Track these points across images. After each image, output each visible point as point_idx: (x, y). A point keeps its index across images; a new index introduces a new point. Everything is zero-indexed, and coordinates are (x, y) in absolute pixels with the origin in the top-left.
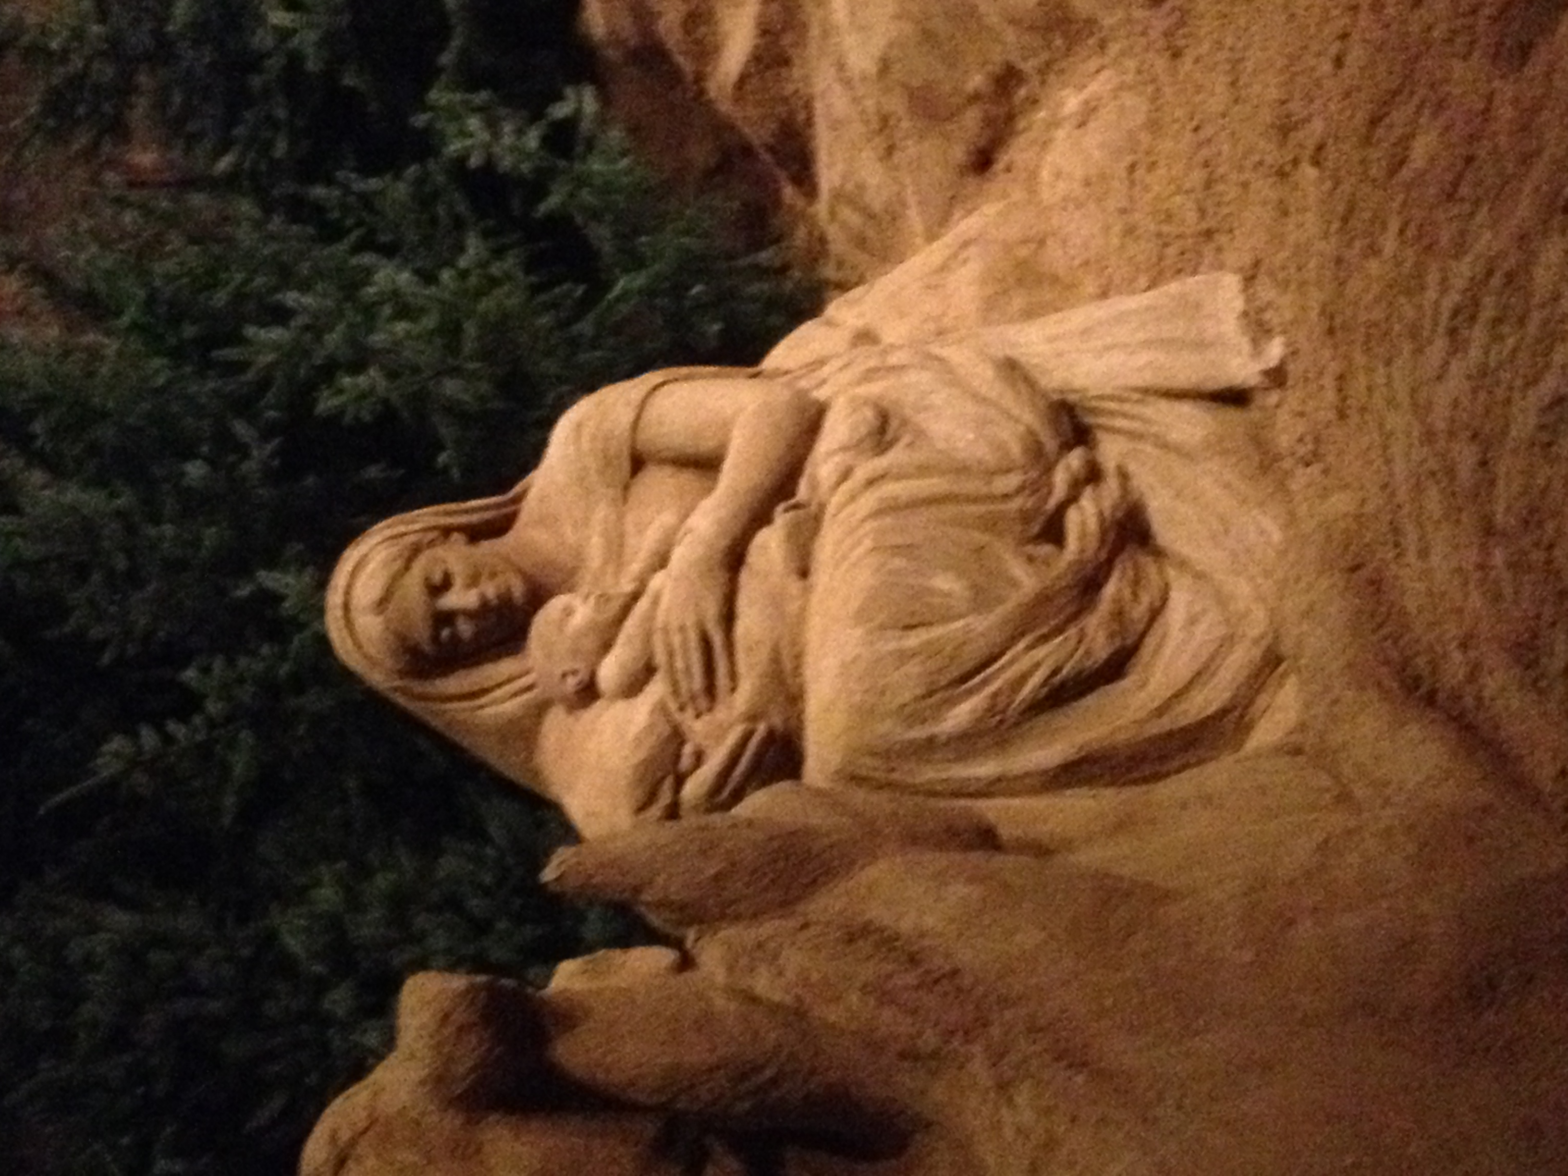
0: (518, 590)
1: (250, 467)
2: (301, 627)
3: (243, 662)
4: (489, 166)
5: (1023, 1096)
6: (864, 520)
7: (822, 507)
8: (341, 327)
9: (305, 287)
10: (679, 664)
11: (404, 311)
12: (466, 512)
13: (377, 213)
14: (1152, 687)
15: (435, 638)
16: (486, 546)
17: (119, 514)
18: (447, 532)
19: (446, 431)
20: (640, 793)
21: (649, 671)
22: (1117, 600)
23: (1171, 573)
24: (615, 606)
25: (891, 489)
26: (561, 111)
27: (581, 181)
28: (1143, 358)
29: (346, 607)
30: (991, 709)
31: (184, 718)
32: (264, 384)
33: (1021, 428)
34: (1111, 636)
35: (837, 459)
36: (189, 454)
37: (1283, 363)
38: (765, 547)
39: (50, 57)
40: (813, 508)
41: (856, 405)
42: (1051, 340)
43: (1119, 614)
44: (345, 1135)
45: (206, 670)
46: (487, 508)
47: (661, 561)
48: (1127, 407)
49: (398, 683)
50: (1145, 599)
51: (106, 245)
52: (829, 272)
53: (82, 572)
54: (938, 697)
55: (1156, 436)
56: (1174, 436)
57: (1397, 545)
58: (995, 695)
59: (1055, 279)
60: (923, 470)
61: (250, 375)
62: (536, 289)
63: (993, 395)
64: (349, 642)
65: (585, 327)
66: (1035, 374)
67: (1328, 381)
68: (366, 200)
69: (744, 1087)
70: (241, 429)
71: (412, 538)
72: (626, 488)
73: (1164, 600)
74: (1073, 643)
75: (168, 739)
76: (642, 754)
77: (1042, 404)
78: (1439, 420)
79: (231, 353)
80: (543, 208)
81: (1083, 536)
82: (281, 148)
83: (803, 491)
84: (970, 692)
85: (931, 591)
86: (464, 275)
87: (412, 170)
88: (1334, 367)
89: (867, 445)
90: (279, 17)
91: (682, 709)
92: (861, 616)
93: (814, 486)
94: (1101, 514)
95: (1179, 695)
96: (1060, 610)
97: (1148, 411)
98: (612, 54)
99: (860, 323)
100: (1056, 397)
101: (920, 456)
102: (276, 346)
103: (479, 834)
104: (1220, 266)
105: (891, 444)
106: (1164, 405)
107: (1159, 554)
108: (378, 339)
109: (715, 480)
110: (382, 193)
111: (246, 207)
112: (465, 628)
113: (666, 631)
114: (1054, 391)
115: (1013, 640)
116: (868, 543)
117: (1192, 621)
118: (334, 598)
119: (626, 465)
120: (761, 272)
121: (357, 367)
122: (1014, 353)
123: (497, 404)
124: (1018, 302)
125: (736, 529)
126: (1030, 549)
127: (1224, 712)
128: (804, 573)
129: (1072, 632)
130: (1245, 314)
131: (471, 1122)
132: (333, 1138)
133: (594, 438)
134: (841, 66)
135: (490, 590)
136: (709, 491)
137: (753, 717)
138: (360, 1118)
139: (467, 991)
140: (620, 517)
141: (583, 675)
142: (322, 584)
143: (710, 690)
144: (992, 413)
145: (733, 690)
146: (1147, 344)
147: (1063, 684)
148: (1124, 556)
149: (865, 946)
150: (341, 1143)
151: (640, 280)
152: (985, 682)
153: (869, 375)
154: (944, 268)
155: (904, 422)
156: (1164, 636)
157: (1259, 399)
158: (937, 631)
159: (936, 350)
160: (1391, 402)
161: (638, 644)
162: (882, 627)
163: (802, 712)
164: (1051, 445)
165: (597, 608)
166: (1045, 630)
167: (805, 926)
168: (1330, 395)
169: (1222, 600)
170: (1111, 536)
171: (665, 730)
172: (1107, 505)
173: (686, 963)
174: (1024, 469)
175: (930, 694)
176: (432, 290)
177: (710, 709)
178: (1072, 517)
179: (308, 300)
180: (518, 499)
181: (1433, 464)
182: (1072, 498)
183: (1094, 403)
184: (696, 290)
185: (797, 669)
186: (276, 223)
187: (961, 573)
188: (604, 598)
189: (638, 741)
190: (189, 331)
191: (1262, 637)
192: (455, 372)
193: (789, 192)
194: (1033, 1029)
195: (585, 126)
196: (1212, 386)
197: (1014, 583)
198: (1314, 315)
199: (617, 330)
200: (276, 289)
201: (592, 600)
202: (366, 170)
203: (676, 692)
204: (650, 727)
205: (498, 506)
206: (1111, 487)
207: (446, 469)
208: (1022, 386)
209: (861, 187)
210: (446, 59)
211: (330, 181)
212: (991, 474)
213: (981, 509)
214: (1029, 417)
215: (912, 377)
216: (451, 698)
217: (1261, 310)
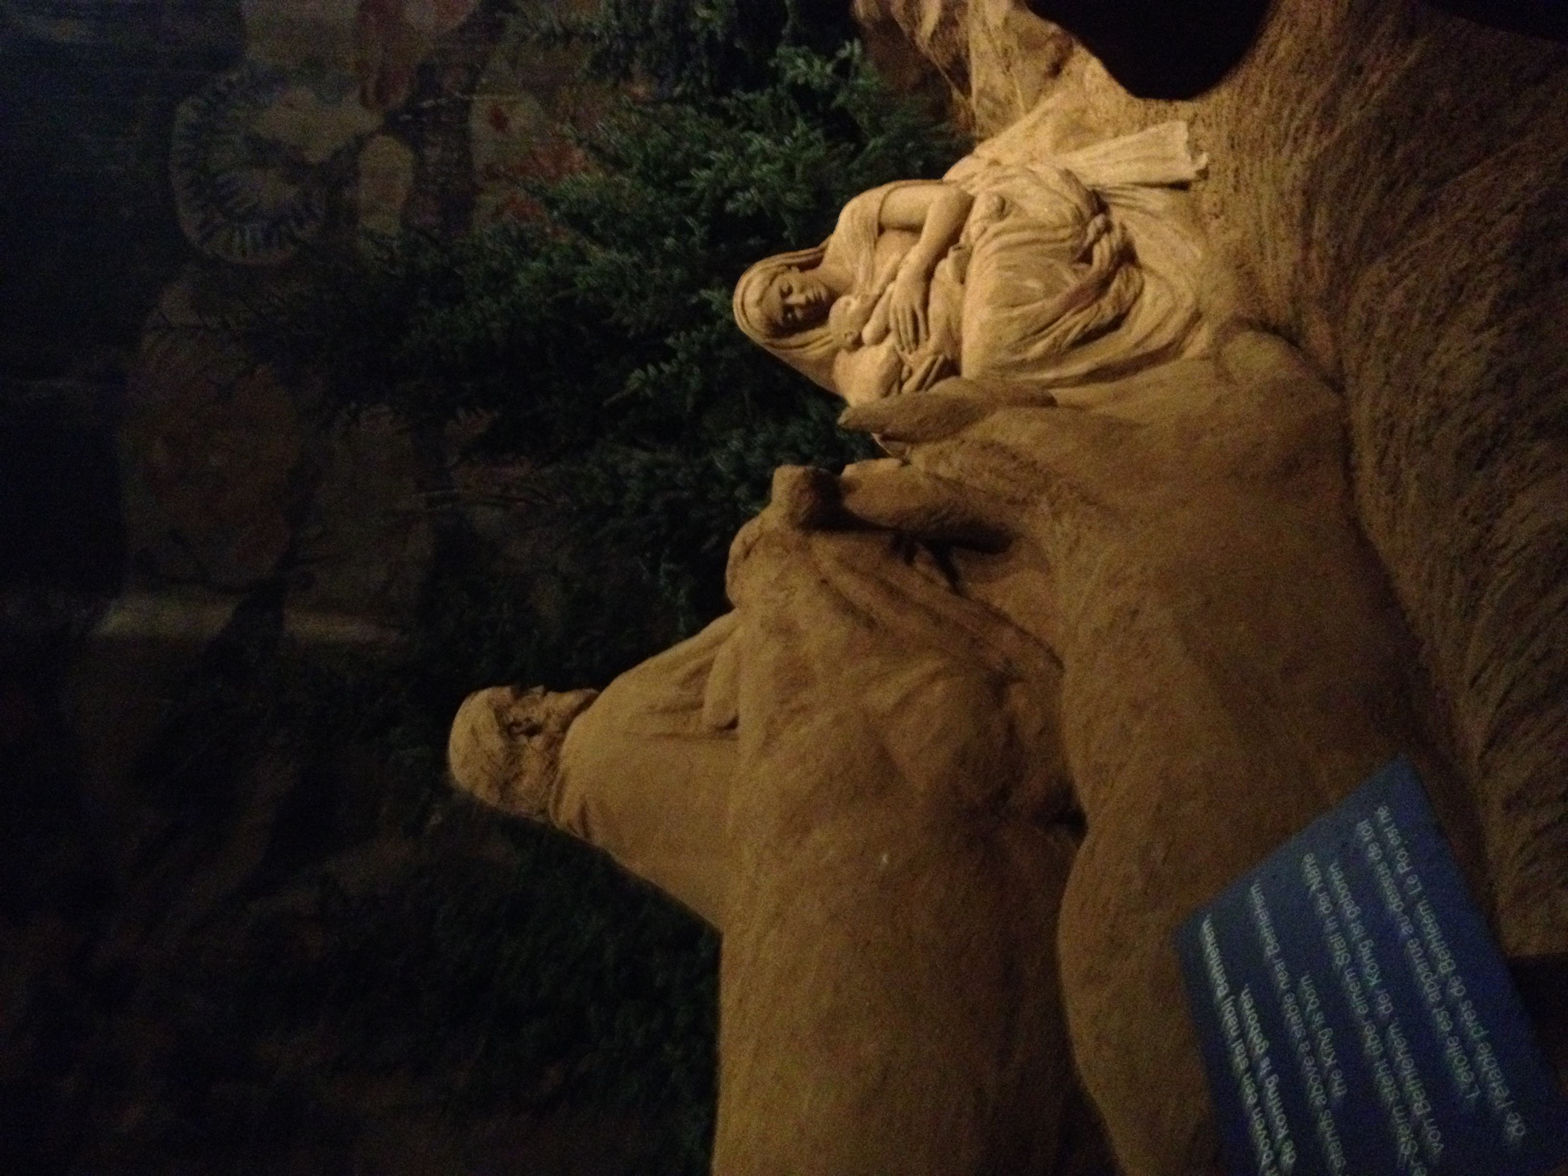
0: (824, 294)
1: (696, 239)
2: (720, 317)
3: (694, 334)
4: (807, 85)
5: (1066, 519)
6: (992, 254)
7: (972, 248)
8: (736, 169)
9: (719, 149)
10: (901, 327)
11: (767, 160)
12: (798, 257)
13: (752, 111)
14: (1133, 334)
15: (785, 318)
16: (809, 273)
17: (635, 265)
18: (789, 267)
19: (788, 219)
20: (882, 391)
21: (887, 331)
22: (1118, 292)
23: (1146, 277)
24: (869, 302)
25: (1005, 238)
26: (843, 54)
27: (852, 90)
28: (1136, 167)
29: (743, 305)
30: (1053, 346)
31: (668, 362)
32: (701, 199)
33: (1072, 205)
34: (1114, 308)
35: (979, 224)
36: (665, 234)
37: (1207, 166)
38: (944, 269)
39: (593, 38)
40: (968, 248)
41: (990, 196)
42: (1087, 160)
43: (1119, 296)
44: (749, 540)
45: (678, 338)
46: (810, 254)
47: (893, 278)
48: (1125, 193)
49: (768, 340)
50: (1132, 290)
51: (624, 131)
52: (977, 133)
53: (617, 294)
54: (1028, 339)
55: (1140, 207)
56: (1150, 207)
57: (1262, 254)
58: (1055, 339)
59: (1091, 130)
60: (1022, 228)
61: (694, 195)
62: (830, 148)
63: (1058, 189)
64: (744, 321)
65: (855, 165)
66: (1080, 178)
67: (1230, 174)
68: (747, 104)
69: (933, 519)
70: (690, 221)
71: (774, 269)
72: (876, 243)
73: (1142, 289)
74: (1094, 313)
75: (661, 371)
76: (884, 371)
77: (1084, 193)
78: (1287, 186)
79: (683, 184)
80: (834, 105)
81: (1101, 261)
82: (705, 81)
83: (962, 240)
84: (1044, 337)
85: (1027, 288)
86: (795, 139)
87: (770, 90)
88: (1233, 166)
89: (995, 215)
90: (703, 13)
91: (903, 349)
92: (990, 301)
93: (968, 237)
94: (1111, 247)
95: (1148, 337)
96: (1088, 296)
97: (1137, 195)
98: (868, 25)
99: (992, 156)
100: (1089, 189)
101: (1019, 222)
102: (707, 180)
103: (806, 416)
104: (1177, 118)
105: (1007, 215)
106: (1146, 191)
107: (1139, 267)
108: (755, 173)
109: (919, 237)
110: (755, 101)
111: (690, 110)
112: (799, 314)
113: (895, 312)
114: (1089, 186)
115: (1066, 310)
116: (994, 265)
117: (1156, 299)
118: (737, 300)
119: (876, 232)
120: (941, 134)
121: (745, 188)
122: (1069, 167)
123: (812, 206)
124: (1072, 141)
125: (929, 260)
126: (1075, 266)
127: (1170, 345)
128: (962, 281)
129: (1095, 306)
130: (1188, 142)
131: (808, 535)
132: (744, 542)
133: (860, 218)
134: (984, 23)
135: (810, 295)
136: (915, 243)
137: (937, 353)
138: (757, 532)
139: (804, 474)
140: (873, 257)
141: (856, 334)
142: (730, 296)
143: (916, 341)
144: (1056, 197)
145: (927, 340)
146: (1137, 160)
147: (1090, 331)
148: (1122, 269)
149: (990, 452)
150: (748, 544)
151: (880, 141)
152: (1051, 332)
153: (996, 181)
154: (1035, 126)
155: (1013, 204)
156: (1142, 306)
157: (1194, 186)
158: (1027, 308)
159: (1030, 167)
160: (1262, 179)
161: (881, 320)
162: (1001, 306)
163: (961, 349)
164: (1087, 212)
165: (862, 302)
166: (1081, 305)
167: (963, 442)
168: (1231, 179)
169: (1171, 289)
170: (1116, 259)
171: (894, 359)
172: (1114, 243)
173: (906, 463)
174: (1073, 225)
175: (1024, 338)
176: (781, 149)
177: (916, 349)
178: (1097, 252)
179: (721, 155)
180: (823, 250)
181: (1283, 211)
182: (1097, 240)
183: (1111, 191)
184: (909, 145)
185: (959, 329)
186: (705, 117)
187: (1038, 277)
188: (865, 297)
189: (881, 367)
190: (665, 173)
191: (1191, 307)
192: (792, 189)
193: (956, 94)
194: (1072, 488)
195: (856, 60)
196: (1170, 180)
197: (1066, 284)
198: (1225, 139)
199: (870, 168)
200: (705, 152)
201: (859, 298)
202: (747, 91)
203: (900, 342)
204: (887, 360)
205: (815, 253)
206: (1117, 233)
207: (788, 239)
208: (1074, 184)
209: (993, 88)
210: (785, 31)
211: (730, 96)
212: (1055, 229)
213: (1051, 246)
214: (1076, 199)
215: (1017, 181)
216: (791, 348)
217: (1197, 140)
